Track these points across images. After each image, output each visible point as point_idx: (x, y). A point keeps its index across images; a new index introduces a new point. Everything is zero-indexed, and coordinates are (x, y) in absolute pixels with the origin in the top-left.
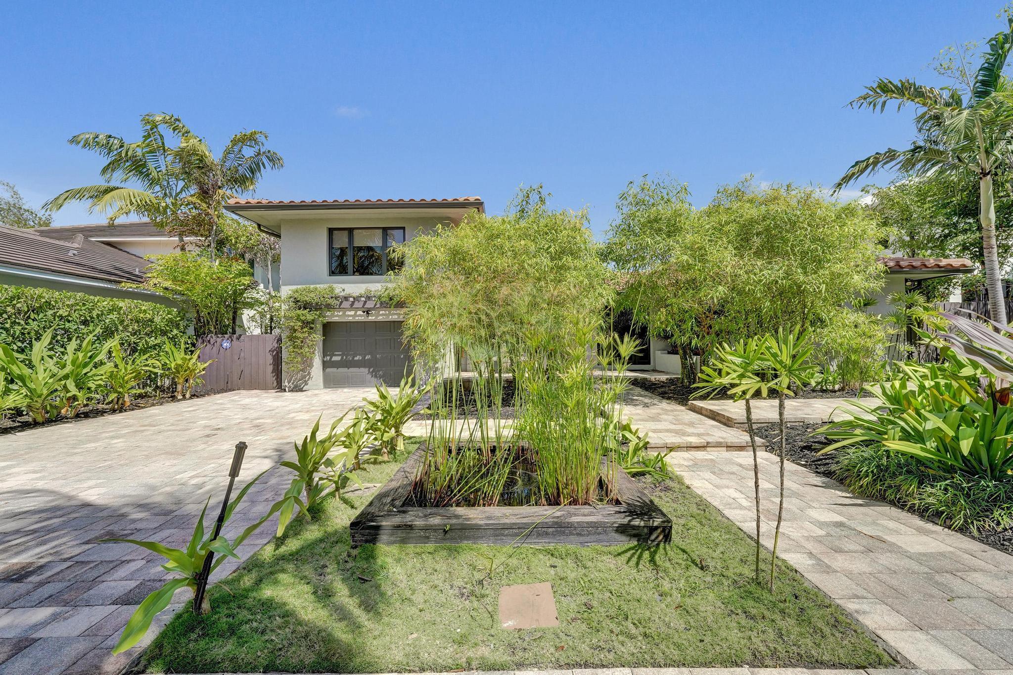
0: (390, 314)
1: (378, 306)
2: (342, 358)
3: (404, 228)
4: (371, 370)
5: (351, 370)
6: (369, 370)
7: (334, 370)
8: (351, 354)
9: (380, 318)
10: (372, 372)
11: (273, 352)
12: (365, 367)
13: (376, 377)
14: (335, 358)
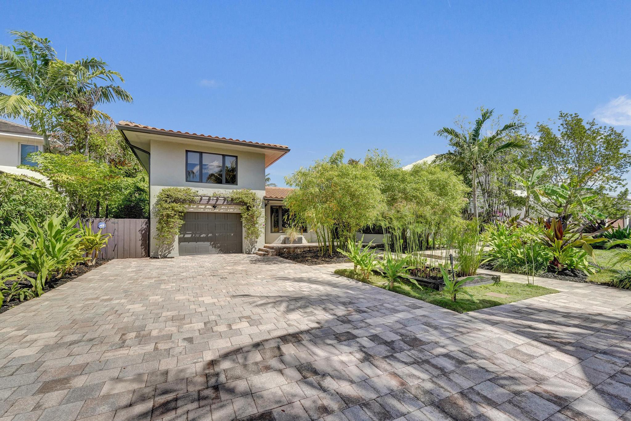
0: (228, 209)
1: (225, 203)
2: (192, 235)
3: (236, 157)
4: (212, 243)
5: (198, 243)
6: (211, 243)
7: (186, 243)
8: (198, 234)
9: (222, 211)
10: (213, 244)
11: (142, 231)
12: (208, 241)
13: (215, 247)
14: (186, 236)
